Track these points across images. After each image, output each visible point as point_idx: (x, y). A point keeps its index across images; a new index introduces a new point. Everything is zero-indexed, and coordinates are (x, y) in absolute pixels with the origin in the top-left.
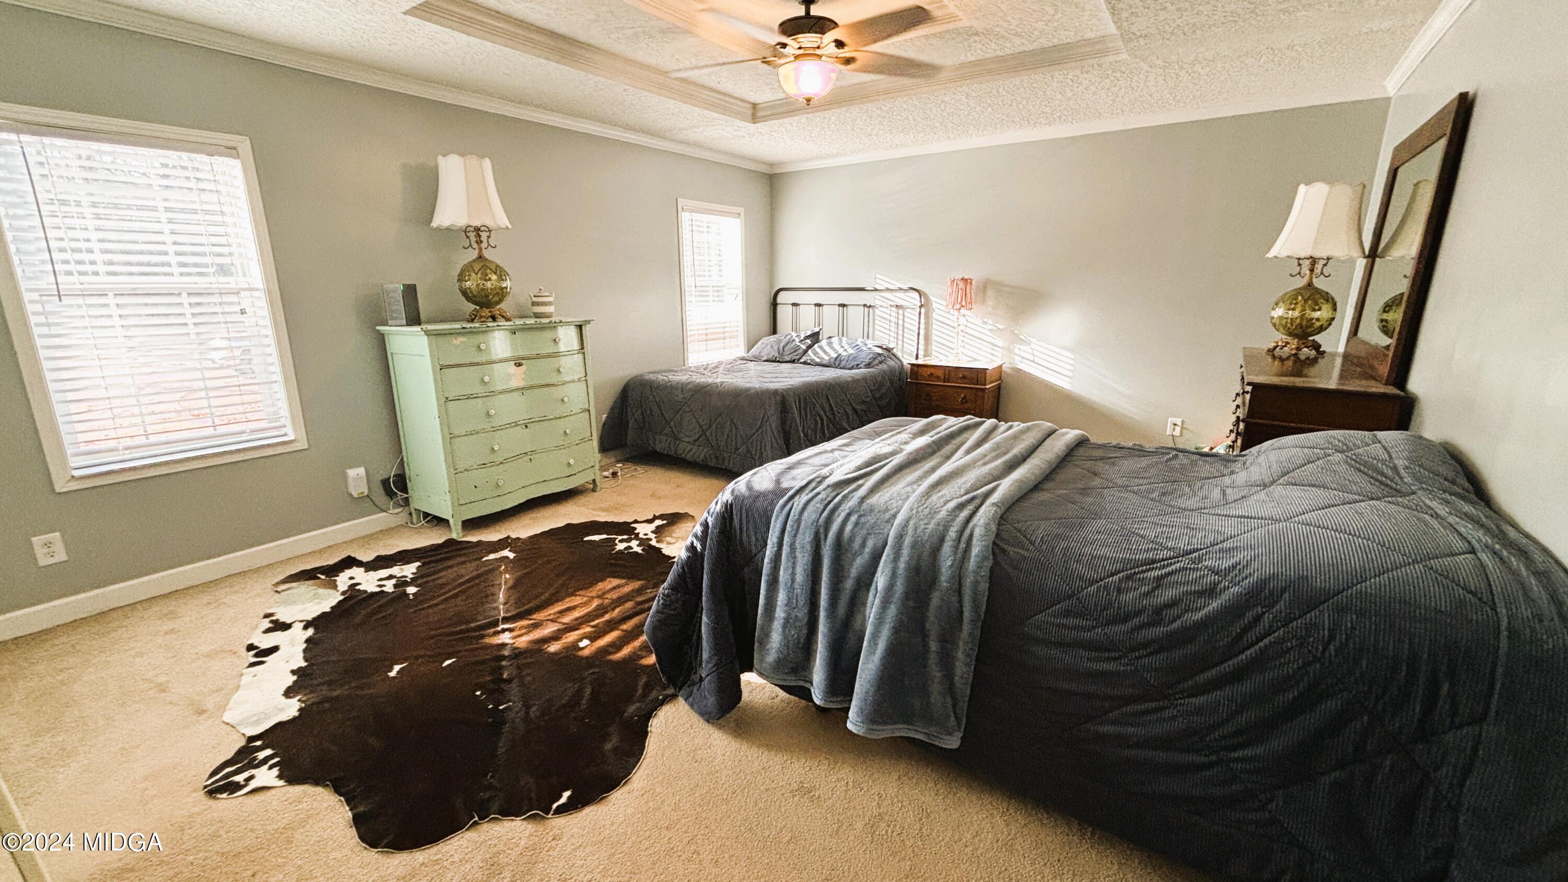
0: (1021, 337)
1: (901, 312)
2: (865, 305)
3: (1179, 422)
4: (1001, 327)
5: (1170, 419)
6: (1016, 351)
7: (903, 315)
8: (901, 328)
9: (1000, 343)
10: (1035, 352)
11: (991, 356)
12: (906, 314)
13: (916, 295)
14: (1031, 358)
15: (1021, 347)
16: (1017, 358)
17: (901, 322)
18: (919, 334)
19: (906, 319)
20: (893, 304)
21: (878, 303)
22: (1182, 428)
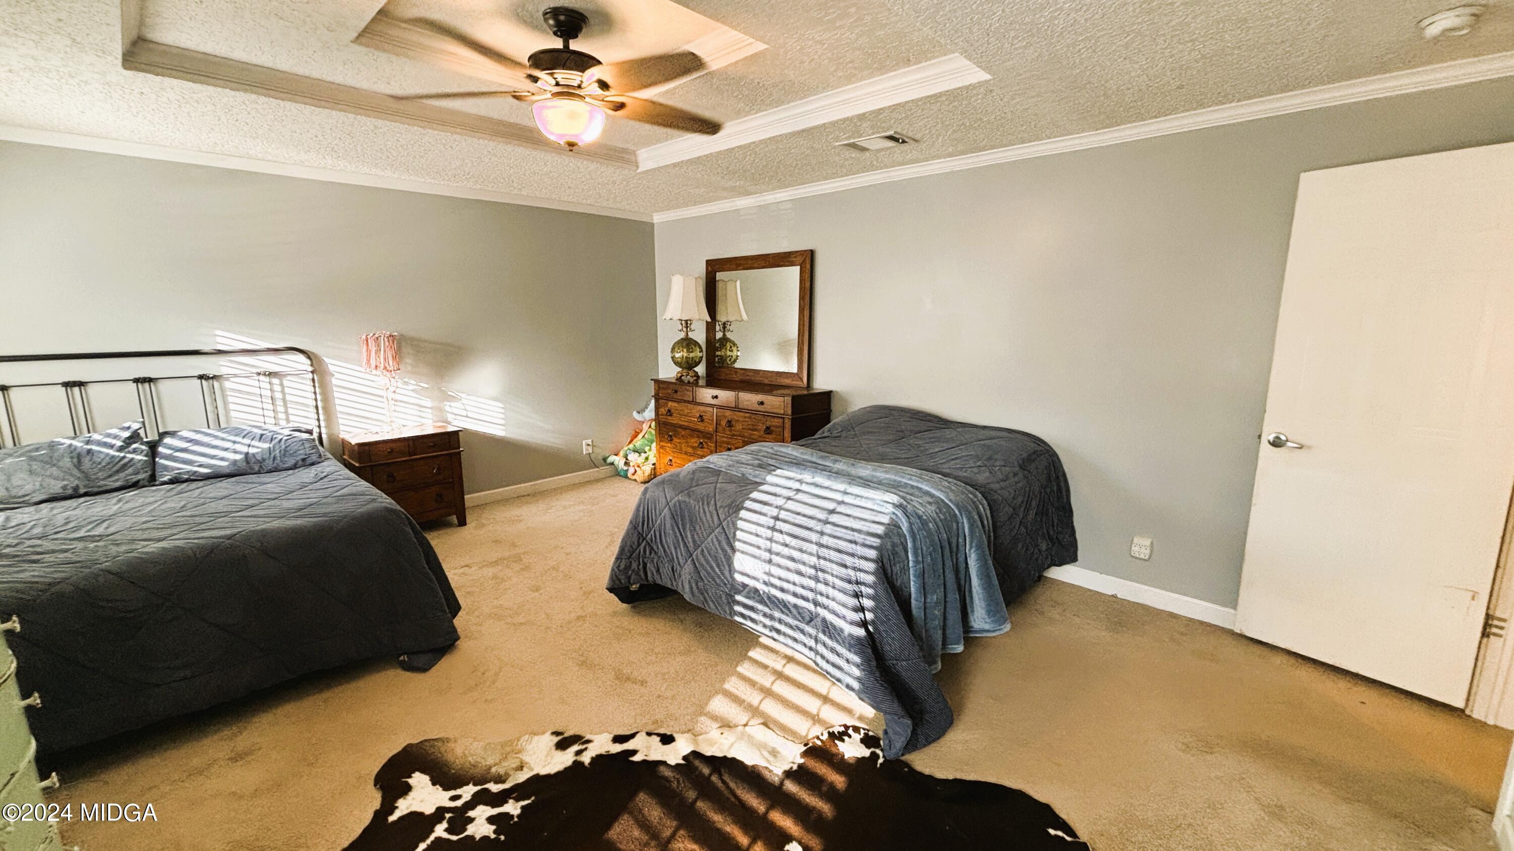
0: (449, 393)
1: (275, 381)
2: (201, 377)
3: (589, 442)
4: (426, 386)
5: (584, 442)
6: (447, 408)
7: (282, 385)
8: (279, 403)
9: (429, 403)
10: (468, 408)
11: (419, 419)
12: (285, 383)
13: (301, 358)
14: (464, 413)
15: (453, 404)
16: (449, 415)
17: (278, 395)
18: (317, 407)
19: (287, 390)
20: (255, 370)
21: (223, 371)
22: (593, 446)
